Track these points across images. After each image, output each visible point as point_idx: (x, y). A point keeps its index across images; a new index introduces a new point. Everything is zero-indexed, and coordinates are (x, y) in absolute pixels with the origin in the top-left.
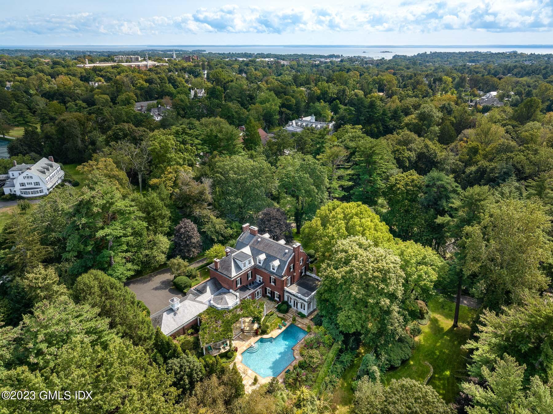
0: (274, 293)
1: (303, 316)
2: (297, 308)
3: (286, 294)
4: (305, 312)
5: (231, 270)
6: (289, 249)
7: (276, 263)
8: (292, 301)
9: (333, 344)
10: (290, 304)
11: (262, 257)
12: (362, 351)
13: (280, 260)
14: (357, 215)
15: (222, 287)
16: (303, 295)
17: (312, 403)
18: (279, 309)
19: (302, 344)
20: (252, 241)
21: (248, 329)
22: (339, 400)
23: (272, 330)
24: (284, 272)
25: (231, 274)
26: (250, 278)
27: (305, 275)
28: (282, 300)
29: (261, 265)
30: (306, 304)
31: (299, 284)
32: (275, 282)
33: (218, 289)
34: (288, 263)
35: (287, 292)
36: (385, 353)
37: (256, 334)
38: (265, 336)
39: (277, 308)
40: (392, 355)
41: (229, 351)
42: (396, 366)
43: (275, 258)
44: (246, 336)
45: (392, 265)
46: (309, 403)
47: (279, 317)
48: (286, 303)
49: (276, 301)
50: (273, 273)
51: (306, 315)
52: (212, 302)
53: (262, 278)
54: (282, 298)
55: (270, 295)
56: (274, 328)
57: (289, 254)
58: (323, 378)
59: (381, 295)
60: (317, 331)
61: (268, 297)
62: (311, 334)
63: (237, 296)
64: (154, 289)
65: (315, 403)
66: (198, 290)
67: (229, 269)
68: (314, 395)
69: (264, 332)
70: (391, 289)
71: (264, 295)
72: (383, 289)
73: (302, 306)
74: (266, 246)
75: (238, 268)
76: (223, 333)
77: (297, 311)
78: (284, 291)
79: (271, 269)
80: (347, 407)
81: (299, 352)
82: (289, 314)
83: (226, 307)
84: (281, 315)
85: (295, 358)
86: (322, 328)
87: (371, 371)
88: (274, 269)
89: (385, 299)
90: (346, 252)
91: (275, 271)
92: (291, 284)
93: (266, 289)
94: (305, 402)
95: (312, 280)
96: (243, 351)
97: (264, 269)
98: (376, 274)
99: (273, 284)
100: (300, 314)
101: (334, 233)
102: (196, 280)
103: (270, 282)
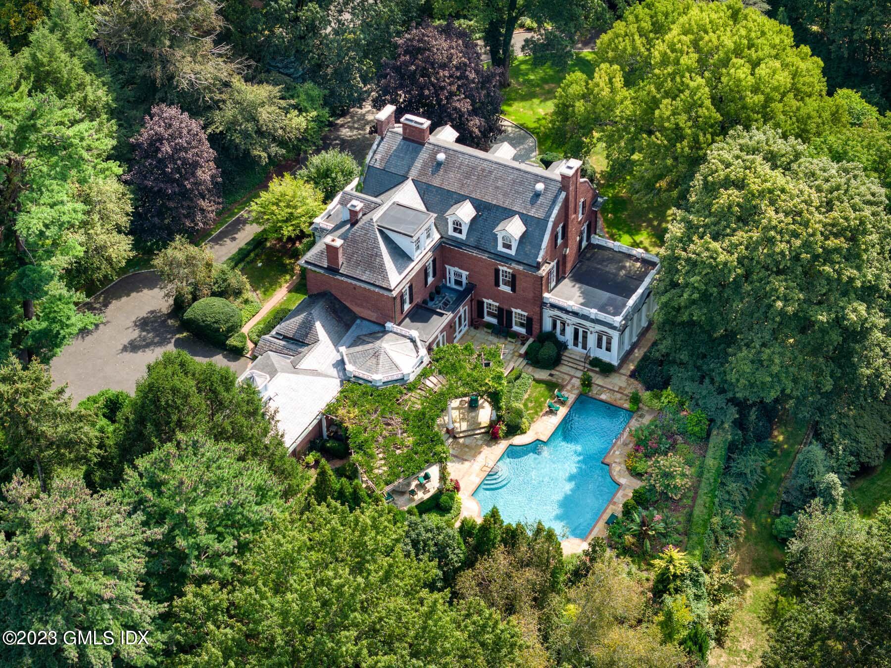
0: (510, 313)
1: (607, 369)
2: (584, 347)
3: (548, 313)
4: (612, 358)
5: (382, 265)
6: (545, 180)
7: (515, 228)
8: (569, 331)
9: (709, 435)
10: (561, 338)
11: (465, 212)
12: (781, 438)
13: (525, 219)
14: (738, 52)
15: (355, 317)
16: (602, 309)
17: (696, 583)
18: (533, 359)
19: (626, 445)
20: (418, 164)
21: (464, 426)
22: (748, 567)
23: (532, 420)
24: (542, 253)
25: (385, 277)
26: (430, 279)
27: (590, 246)
28: (536, 330)
29: (463, 236)
30: (615, 335)
31: (579, 278)
32: (513, 283)
33: (348, 327)
34: (550, 225)
35: (553, 306)
36: (844, 436)
37: (492, 435)
38: (518, 440)
39: (526, 356)
40: (862, 437)
41: (440, 492)
42: (873, 464)
43: (508, 214)
44: (464, 445)
45: (867, 211)
46: (688, 582)
47: (538, 381)
48: (550, 337)
49: (516, 335)
50: (506, 259)
51: (615, 363)
52: (349, 367)
53: (465, 273)
54: (536, 327)
55: (494, 321)
56: (536, 413)
57: (550, 196)
58: (706, 522)
59: (845, 294)
60: (656, 404)
61: (489, 325)
62: (642, 416)
63: (413, 341)
64: (125, 349)
65: (701, 580)
66: (285, 338)
67: (373, 262)
68: (696, 564)
69: (514, 429)
70: (870, 277)
71: (476, 321)
72: (851, 280)
73: (600, 340)
74: (468, 176)
75: (401, 256)
76: (420, 449)
77: (587, 357)
78: (542, 304)
79: (500, 248)
80: (769, 579)
81: (623, 467)
82: (563, 369)
83: (396, 375)
84: (543, 375)
85: (618, 484)
86: (669, 395)
87: (822, 486)
88: (509, 247)
89: (855, 304)
90: (740, 185)
91: (513, 252)
92: (558, 281)
93: (480, 304)
94: (678, 583)
95: (611, 260)
96: (474, 487)
97: (477, 248)
98: (832, 243)
99: (505, 289)
100: (596, 363)
101: (682, 119)
102: (246, 302)
103: (497, 284)
